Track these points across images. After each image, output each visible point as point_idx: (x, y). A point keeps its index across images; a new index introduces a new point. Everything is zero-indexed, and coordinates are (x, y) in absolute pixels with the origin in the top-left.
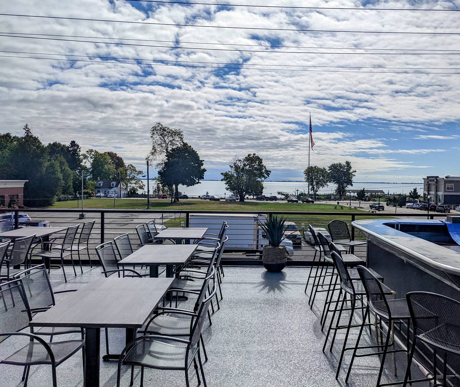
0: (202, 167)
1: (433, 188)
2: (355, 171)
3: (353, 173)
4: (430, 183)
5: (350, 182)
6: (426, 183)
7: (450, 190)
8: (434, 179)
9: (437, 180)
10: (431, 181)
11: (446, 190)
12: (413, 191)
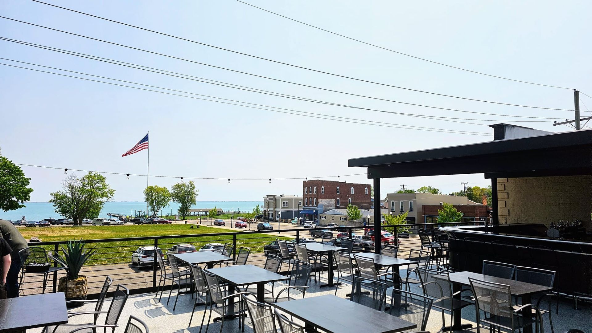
0: (28, 187)
1: (272, 205)
2: (198, 191)
3: (196, 193)
4: (269, 200)
5: (193, 201)
6: (266, 201)
7: (285, 207)
8: (273, 197)
9: (275, 198)
10: (270, 199)
11: (283, 207)
12: (256, 208)
